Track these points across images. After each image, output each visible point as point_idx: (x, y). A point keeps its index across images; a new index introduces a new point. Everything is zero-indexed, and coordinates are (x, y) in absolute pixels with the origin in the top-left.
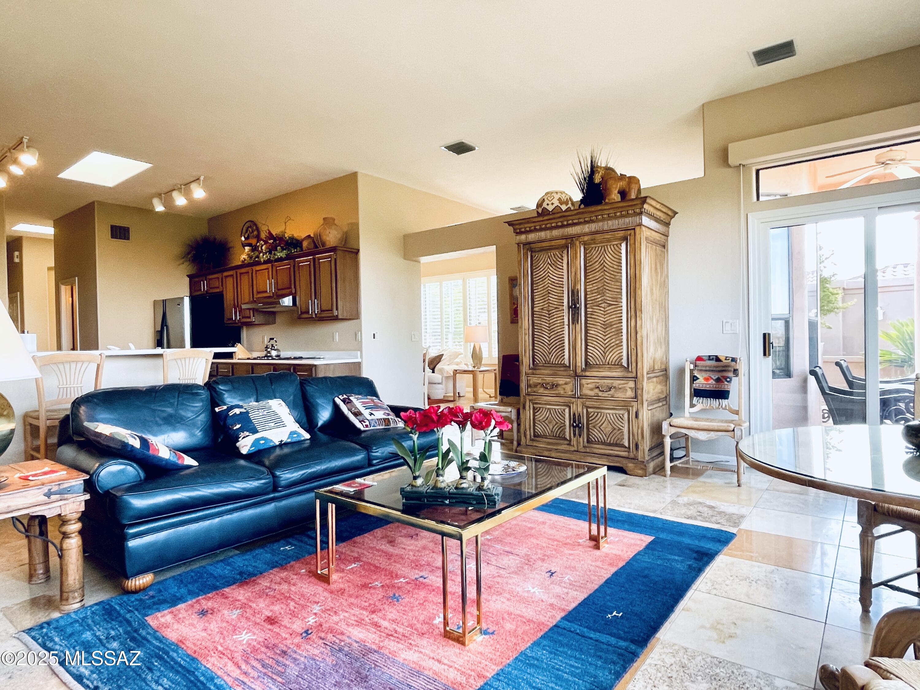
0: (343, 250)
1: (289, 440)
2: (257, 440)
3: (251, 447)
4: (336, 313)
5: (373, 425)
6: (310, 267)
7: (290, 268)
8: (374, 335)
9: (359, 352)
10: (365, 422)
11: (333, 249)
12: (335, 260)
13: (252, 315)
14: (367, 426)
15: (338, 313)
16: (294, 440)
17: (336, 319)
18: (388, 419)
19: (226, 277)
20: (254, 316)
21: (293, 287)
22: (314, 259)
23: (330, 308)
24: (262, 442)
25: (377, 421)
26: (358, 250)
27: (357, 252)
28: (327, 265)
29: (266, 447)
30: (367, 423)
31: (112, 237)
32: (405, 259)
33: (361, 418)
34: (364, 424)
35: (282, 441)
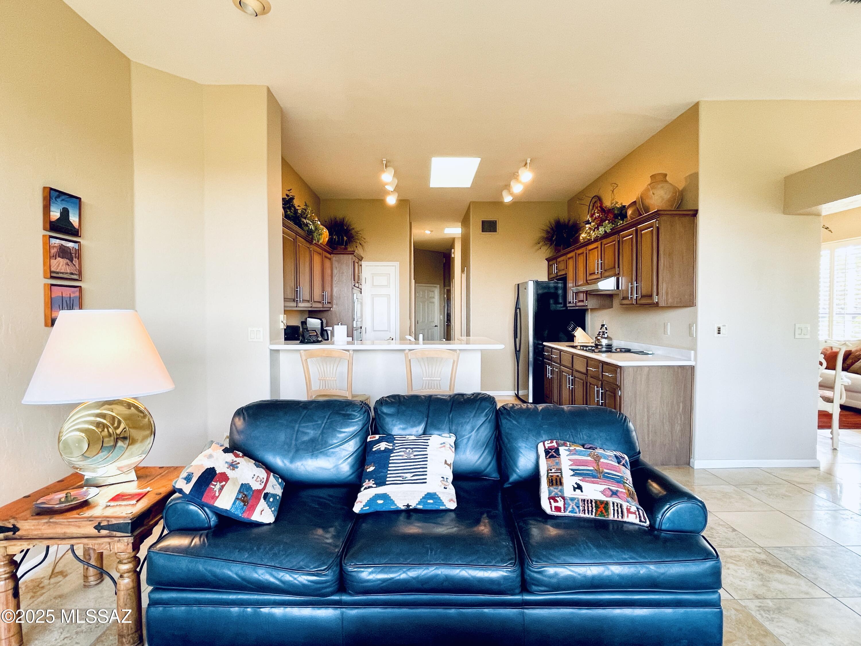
0: (671, 215)
1: (420, 507)
2: (378, 496)
3: (365, 506)
4: (656, 300)
5: (570, 509)
6: (632, 242)
7: (615, 244)
8: (719, 328)
9: (693, 352)
10: (556, 501)
11: (657, 214)
12: (658, 228)
13: (585, 299)
14: (558, 509)
15: (658, 299)
16: (429, 507)
17: (656, 306)
18: (607, 503)
19: (569, 258)
20: (587, 300)
21: (617, 266)
22: (637, 230)
23: (650, 293)
24: (380, 502)
25: (581, 504)
26: (696, 211)
27: (695, 213)
28: (649, 236)
29: (384, 509)
30: (561, 504)
31: (483, 231)
32: (785, 212)
33: (555, 490)
34: (554, 504)
35: (408, 506)
